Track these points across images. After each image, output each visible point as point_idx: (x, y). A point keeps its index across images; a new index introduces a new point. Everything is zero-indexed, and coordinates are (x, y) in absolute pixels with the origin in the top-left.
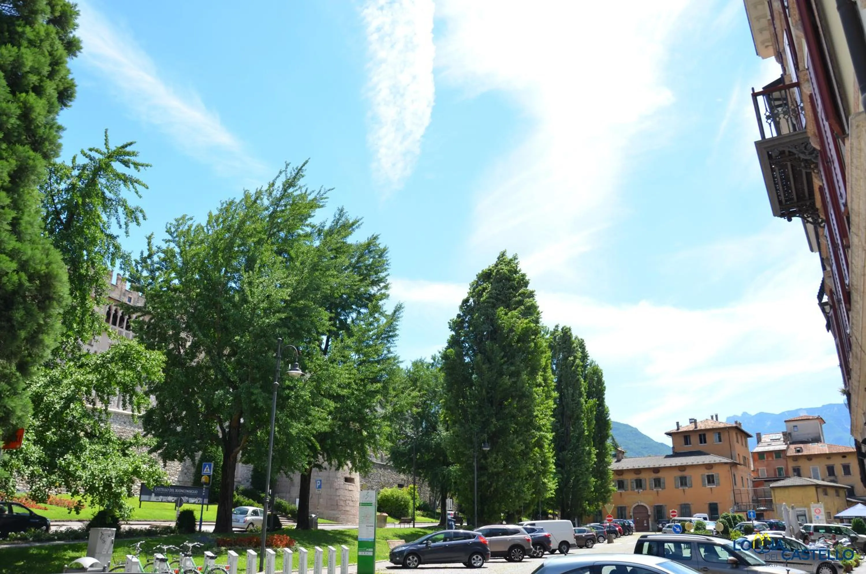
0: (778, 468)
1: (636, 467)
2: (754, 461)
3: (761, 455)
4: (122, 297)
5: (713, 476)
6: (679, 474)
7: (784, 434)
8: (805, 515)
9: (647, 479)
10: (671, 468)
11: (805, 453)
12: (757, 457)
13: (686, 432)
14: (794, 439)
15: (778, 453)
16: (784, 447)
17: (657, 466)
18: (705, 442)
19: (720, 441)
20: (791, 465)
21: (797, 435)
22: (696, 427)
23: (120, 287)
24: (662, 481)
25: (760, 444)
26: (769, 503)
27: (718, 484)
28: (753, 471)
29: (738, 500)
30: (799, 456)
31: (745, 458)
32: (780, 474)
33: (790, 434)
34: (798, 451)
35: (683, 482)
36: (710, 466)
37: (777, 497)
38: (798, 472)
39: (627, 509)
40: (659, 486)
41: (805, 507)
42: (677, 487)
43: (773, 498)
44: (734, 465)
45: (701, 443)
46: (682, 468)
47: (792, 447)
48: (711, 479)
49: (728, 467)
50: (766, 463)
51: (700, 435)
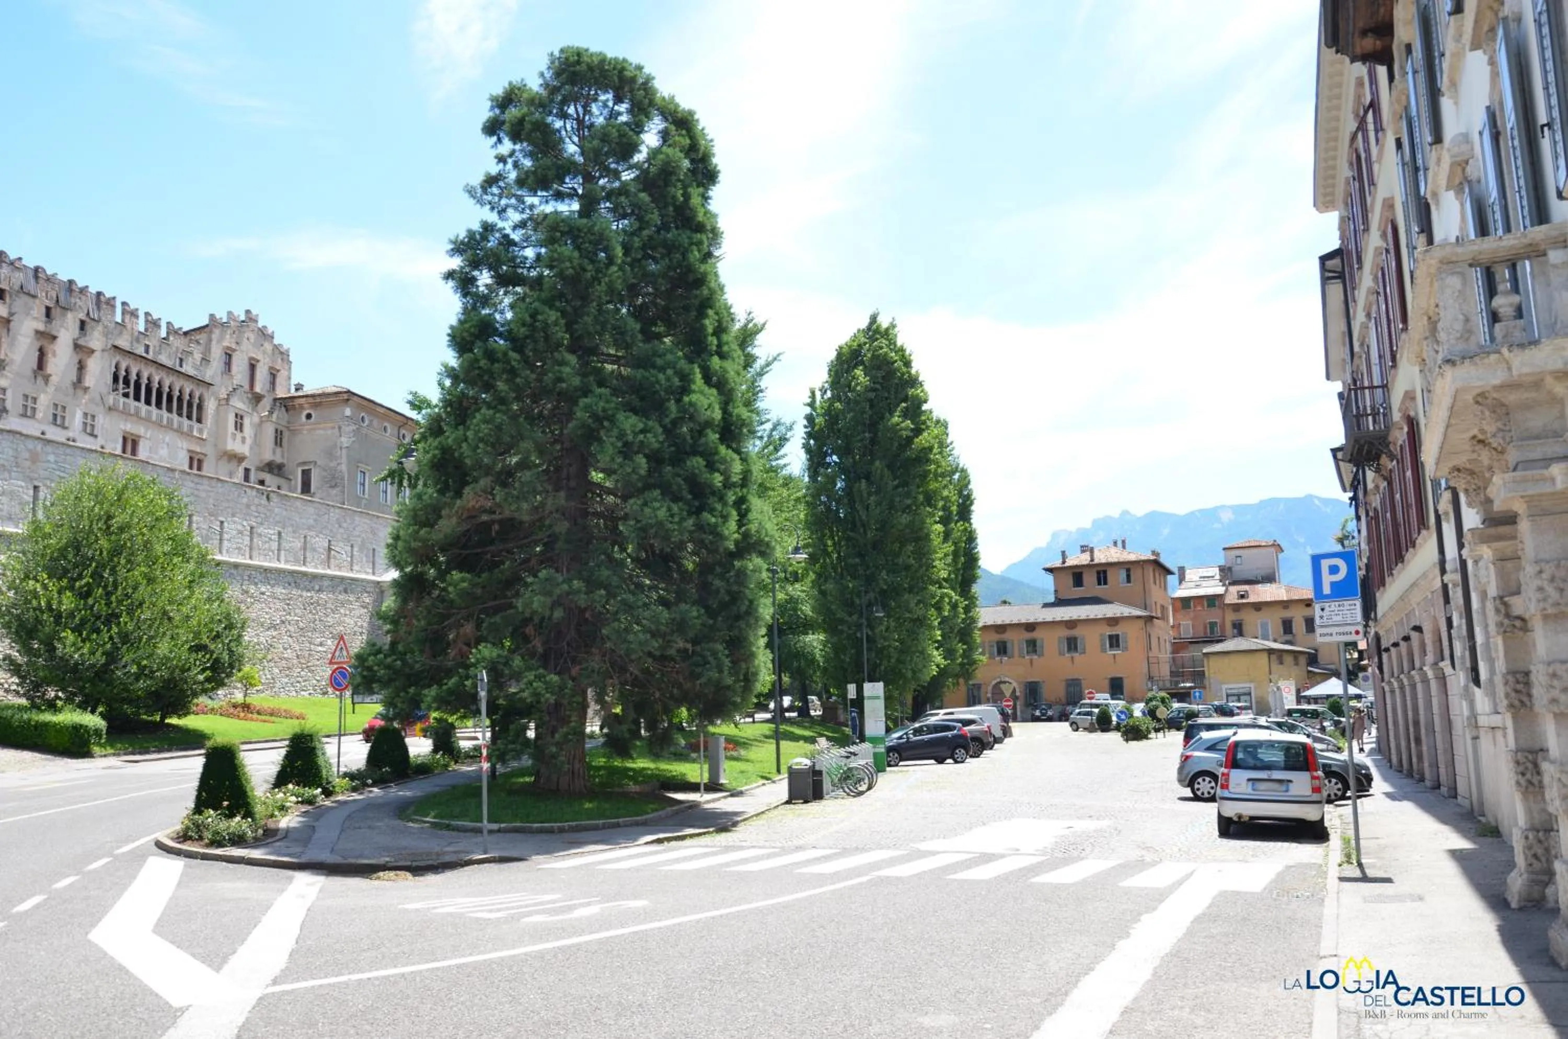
0: (1211, 623)
1: (999, 622)
2: (1174, 611)
3: (1186, 602)
4: (135, 344)
5: (1117, 636)
6: (1065, 633)
7: (1222, 569)
8: (1250, 694)
9: (1016, 643)
10: (1054, 623)
11: (1252, 599)
12: (1179, 604)
13: (1076, 567)
14: (1236, 577)
15: (1212, 600)
16: (1220, 590)
17: (1032, 620)
18: (1105, 583)
19: (1129, 580)
20: (1230, 617)
21: (1241, 570)
22: (1092, 560)
23: (129, 326)
24: (1038, 644)
25: (1184, 585)
26: (1199, 677)
27: (1126, 649)
28: (1173, 627)
29: (1155, 673)
30: (1243, 604)
31: (1163, 607)
32: (1212, 632)
33: (1230, 569)
34: (1242, 597)
35: (1072, 644)
36: (1113, 621)
37: (1212, 668)
38: (1239, 630)
39: (983, 687)
40: (1035, 651)
41: (1251, 681)
42: (1061, 654)
43: (1206, 669)
44: (1151, 618)
45: (1099, 584)
46: (1071, 624)
47: (1234, 589)
48: (1114, 641)
49: (1141, 623)
50: (1192, 614)
51: (1098, 573)
